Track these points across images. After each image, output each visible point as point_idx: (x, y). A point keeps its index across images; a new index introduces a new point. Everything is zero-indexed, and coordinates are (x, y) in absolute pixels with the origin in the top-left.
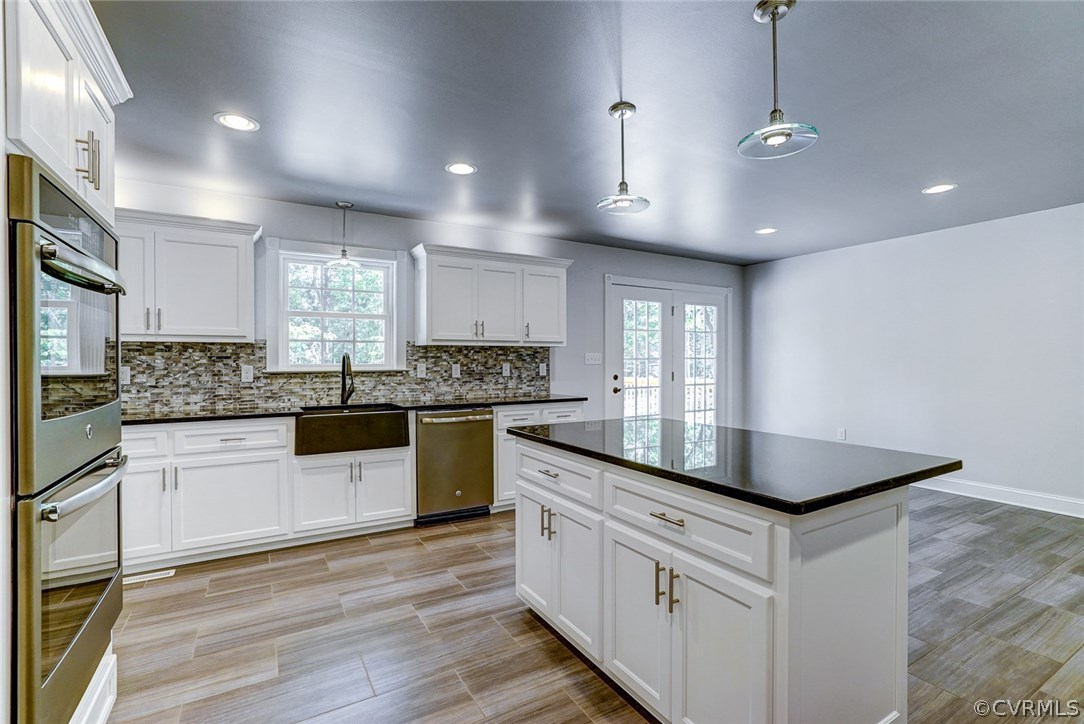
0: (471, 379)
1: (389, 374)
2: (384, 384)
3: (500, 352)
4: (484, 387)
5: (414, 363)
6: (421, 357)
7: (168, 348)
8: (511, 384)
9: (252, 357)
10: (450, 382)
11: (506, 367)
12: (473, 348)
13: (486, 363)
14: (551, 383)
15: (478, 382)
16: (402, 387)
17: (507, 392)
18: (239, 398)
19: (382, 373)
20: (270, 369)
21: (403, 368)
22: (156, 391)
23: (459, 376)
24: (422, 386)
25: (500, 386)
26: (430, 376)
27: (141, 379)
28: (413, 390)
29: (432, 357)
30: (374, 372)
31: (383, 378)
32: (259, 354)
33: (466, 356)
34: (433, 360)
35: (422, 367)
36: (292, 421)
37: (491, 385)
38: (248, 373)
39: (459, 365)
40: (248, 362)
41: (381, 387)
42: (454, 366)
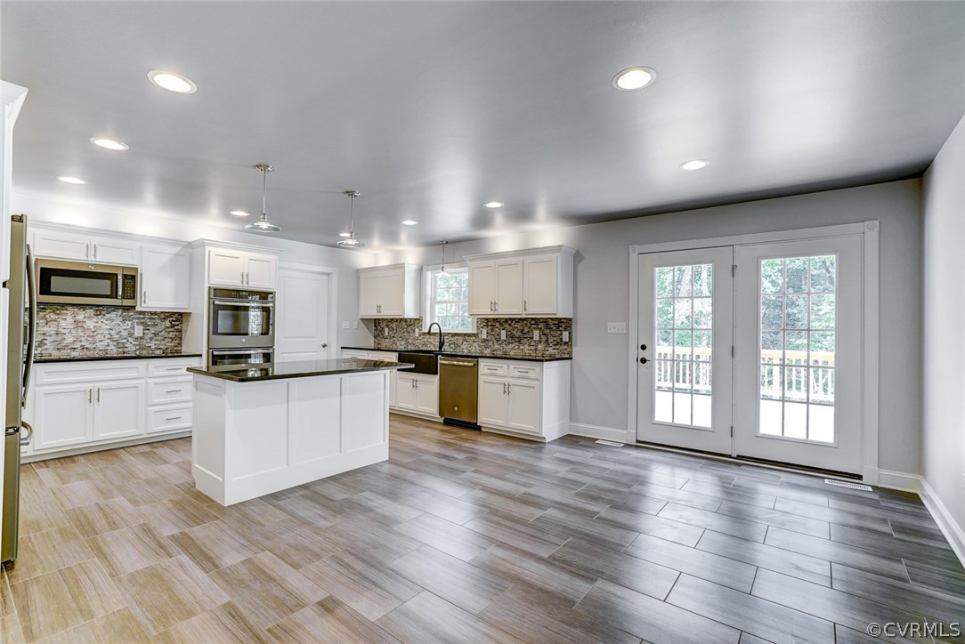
0: (513, 341)
1: (469, 335)
2: (466, 341)
3: (533, 322)
4: (521, 347)
5: (481, 329)
6: (485, 326)
7: (397, 320)
8: (540, 347)
9: (418, 325)
10: (500, 343)
11: (536, 334)
12: (514, 319)
13: (523, 330)
14: (574, 348)
15: (517, 344)
16: (475, 344)
17: (537, 352)
19: (465, 335)
20: (422, 331)
21: (475, 332)
23: (505, 338)
24: (485, 344)
26: (489, 338)
27: (391, 333)
28: (480, 346)
29: (490, 325)
30: (461, 334)
31: (466, 338)
32: (420, 323)
33: (510, 325)
34: (491, 327)
35: (484, 331)
36: (397, 354)
37: (527, 347)
38: (417, 332)
39: (505, 331)
40: (417, 328)
41: (465, 343)
42: (502, 331)
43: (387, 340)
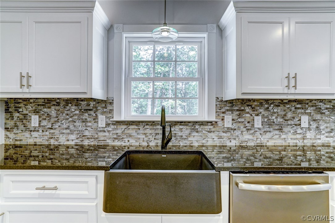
0: (271, 129)
1: (202, 123)
2: (197, 132)
3: (299, 106)
4: (283, 136)
5: (222, 115)
6: (228, 110)
8: (309, 135)
9: (105, 110)
10: (252, 131)
11: (305, 120)
13: (285, 115)
15: (277, 132)
16: (212, 134)
17: (305, 141)
18: (97, 138)
19: (196, 123)
20: (116, 118)
21: (213, 119)
22: (52, 131)
23: (260, 126)
24: (228, 134)
25: (299, 136)
26: (235, 126)
28: (220, 137)
29: (237, 110)
30: (189, 122)
31: (197, 127)
32: (109, 107)
33: (267, 108)
34: (238, 113)
35: (228, 118)
37: (290, 136)
38: (102, 120)
39: (260, 117)
40: (103, 113)
41: (195, 134)
42: (256, 118)
43: (35, 134)
